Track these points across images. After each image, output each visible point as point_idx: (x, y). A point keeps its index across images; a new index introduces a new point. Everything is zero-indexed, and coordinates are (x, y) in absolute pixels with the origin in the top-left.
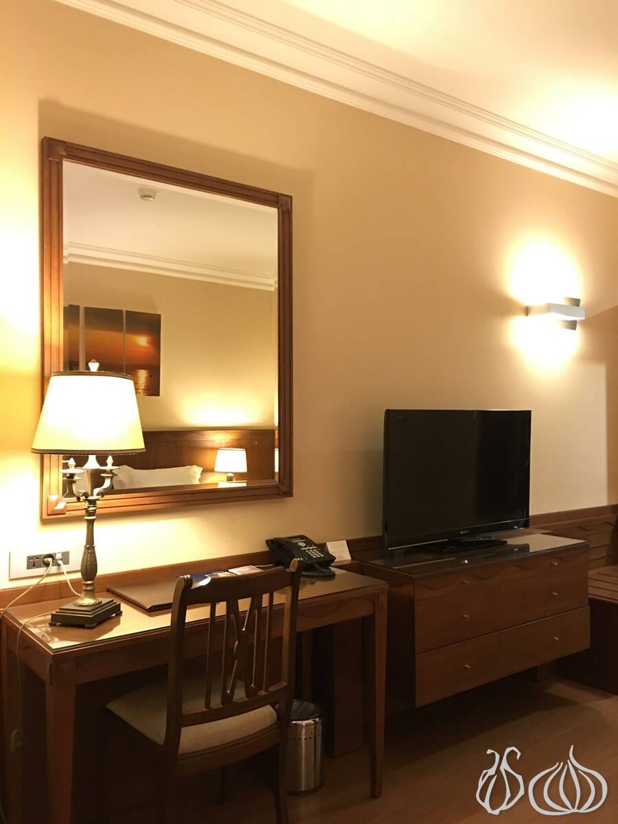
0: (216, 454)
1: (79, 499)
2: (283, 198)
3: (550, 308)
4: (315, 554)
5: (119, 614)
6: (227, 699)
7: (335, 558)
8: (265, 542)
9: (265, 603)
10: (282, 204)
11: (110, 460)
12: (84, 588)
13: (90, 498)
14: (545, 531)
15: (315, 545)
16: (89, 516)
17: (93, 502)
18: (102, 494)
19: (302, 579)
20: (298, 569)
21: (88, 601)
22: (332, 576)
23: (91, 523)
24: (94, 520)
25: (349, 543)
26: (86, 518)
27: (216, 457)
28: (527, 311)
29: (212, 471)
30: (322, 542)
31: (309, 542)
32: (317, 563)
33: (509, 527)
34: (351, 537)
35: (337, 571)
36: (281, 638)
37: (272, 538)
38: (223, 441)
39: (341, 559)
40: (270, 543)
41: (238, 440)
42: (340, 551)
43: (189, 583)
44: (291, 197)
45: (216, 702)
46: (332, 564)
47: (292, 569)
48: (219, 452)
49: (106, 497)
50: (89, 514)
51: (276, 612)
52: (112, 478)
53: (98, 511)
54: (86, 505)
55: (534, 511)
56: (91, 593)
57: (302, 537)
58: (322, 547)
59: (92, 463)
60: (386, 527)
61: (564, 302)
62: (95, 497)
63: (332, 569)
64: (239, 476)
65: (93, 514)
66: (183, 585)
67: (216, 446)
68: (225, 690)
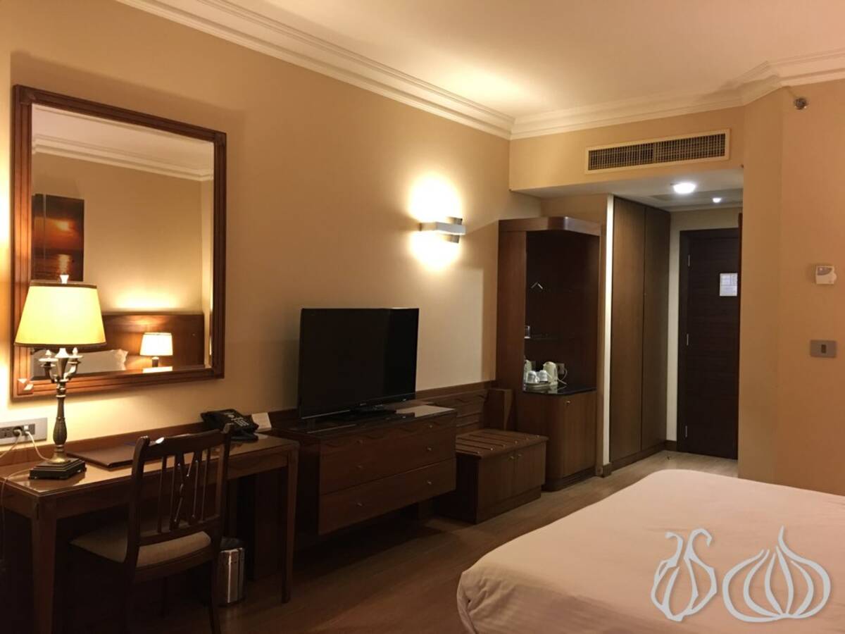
0: (142, 338)
1: (53, 382)
2: (220, 136)
3: (438, 226)
4: (242, 423)
5: (85, 470)
6: (174, 526)
7: (258, 426)
8: (199, 415)
9: (204, 458)
10: (219, 140)
11: (75, 350)
12: (56, 450)
13: (62, 381)
14: (428, 403)
15: (242, 416)
16: (60, 394)
17: (63, 384)
18: (69, 377)
19: (232, 442)
20: (229, 432)
21: (60, 460)
22: (256, 439)
23: (61, 401)
24: (63, 398)
25: (270, 415)
26: (58, 396)
27: (141, 342)
28: (421, 227)
29: (138, 354)
30: (248, 414)
31: (237, 414)
32: (245, 430)
33: (400, 400)
34: (271, 410)
35: (261, 437)
36: (215, 485)
37: (206, 411)
38: (149, 327)
39: (263, 427)
40: (204, 416)
41: (165, 324)
42: (263, 421)
43: (147, 441)
44: (225, 134)
45: (166, 529)
46: (256, 431)
47: (225, 431)
48: (145, 336)
49: (73, 379)
50: (60, 392)
51: (211, 465)
52: (77, 365)
53: (68, 391)
54: (58, 386)
55: (418, 388)
56: (61, 454)
57: (231, 411)
58: (249, 418)
59: (63, 354)
60: (300, 403)
61: (448, 221)
62: (65, 380)
63: (256, 434)
64: (165, 360)
65: (63, 393)
66: (142, 443)
67: (141, 330)
68: (172, 520)
